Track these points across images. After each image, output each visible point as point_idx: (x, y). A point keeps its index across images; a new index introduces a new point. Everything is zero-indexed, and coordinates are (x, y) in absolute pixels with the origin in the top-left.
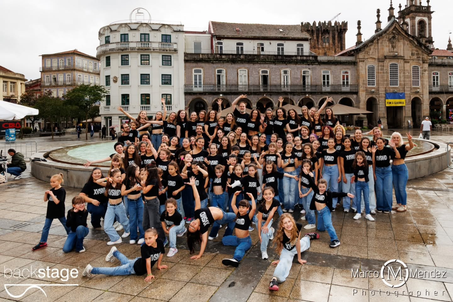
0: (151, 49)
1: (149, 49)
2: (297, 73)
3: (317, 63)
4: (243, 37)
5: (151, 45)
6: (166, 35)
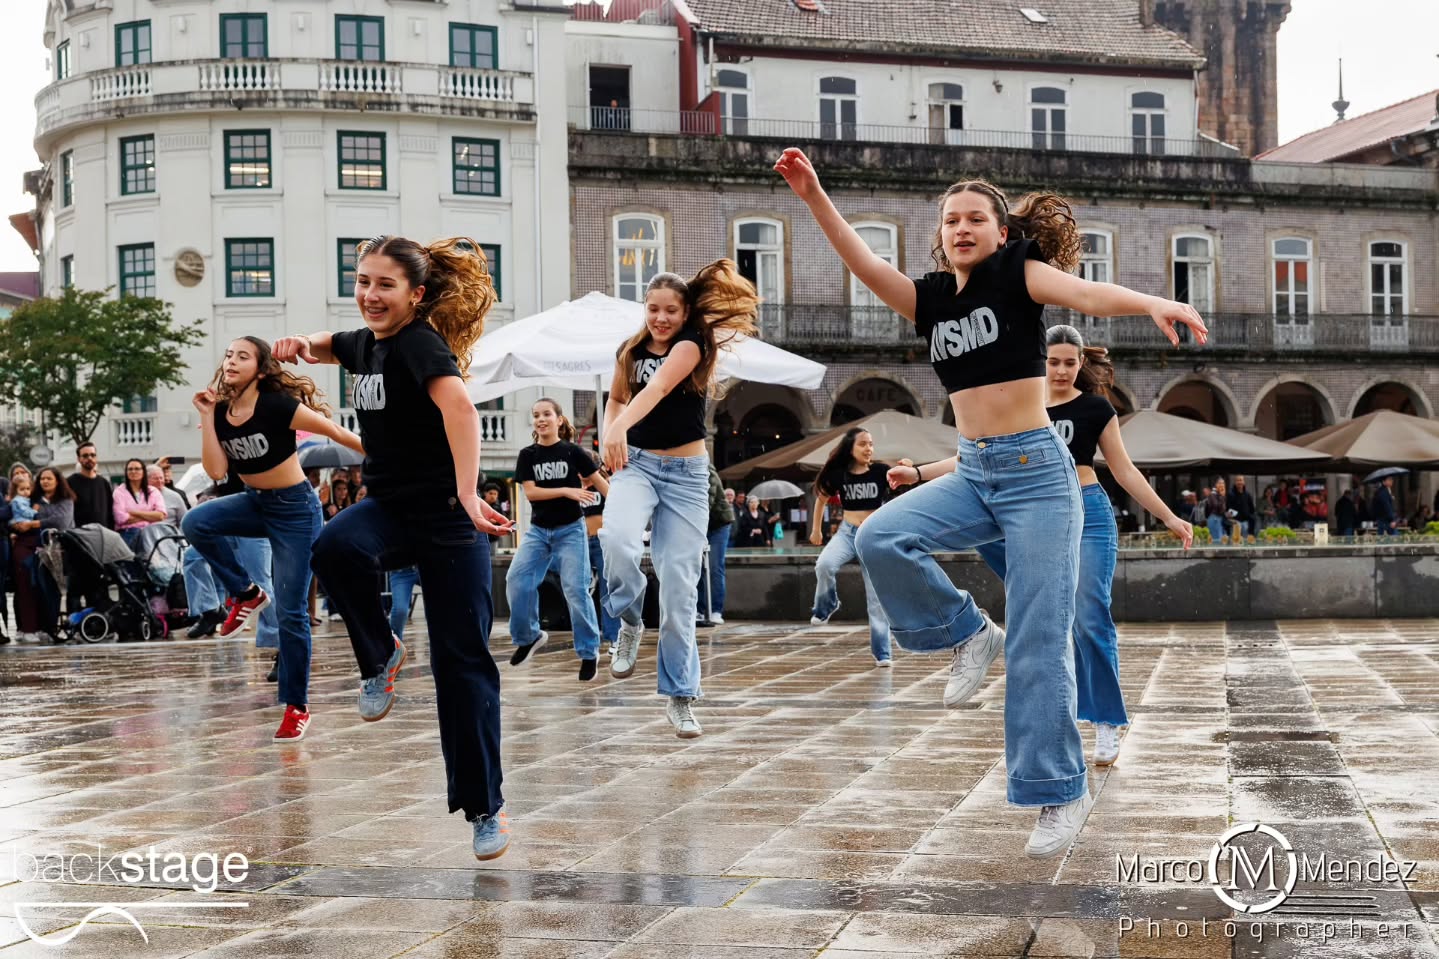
0: (398, 104)
1: (389, 104)
2: (1146, 248)
3: (1248, 200)
4: (859, 46)
5: (397, 83)
6: (473, 28)
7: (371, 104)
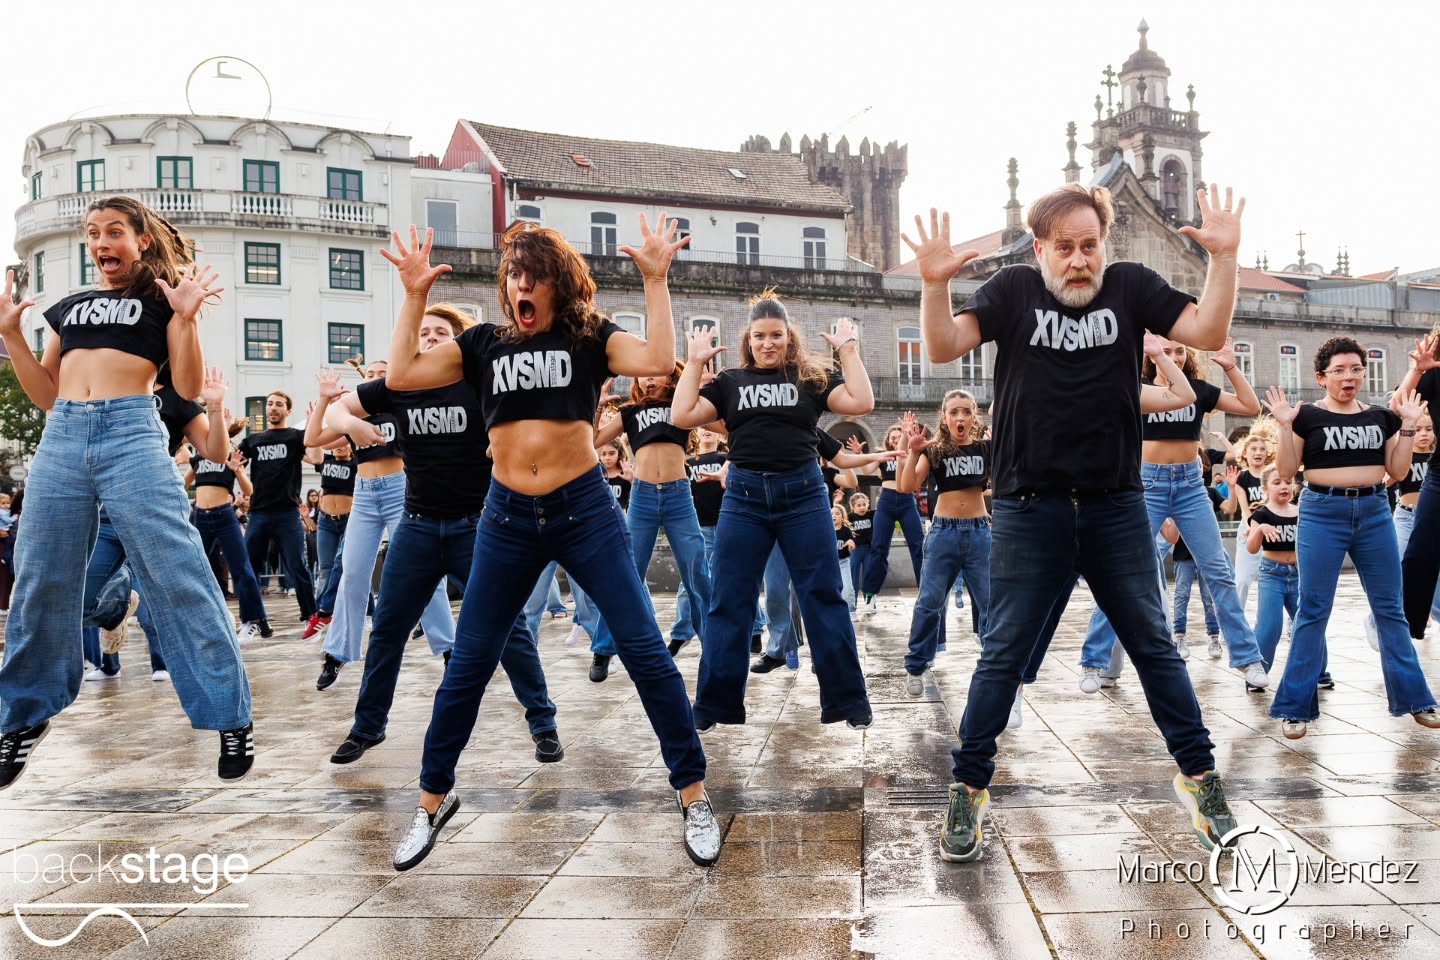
0: (290, 224)
1: (283, 224)
2: (813, 332)
3: (881, 301)
4: (618, 191)
5: (289, 209)
6: (344, 172)
7: (269, 224)
